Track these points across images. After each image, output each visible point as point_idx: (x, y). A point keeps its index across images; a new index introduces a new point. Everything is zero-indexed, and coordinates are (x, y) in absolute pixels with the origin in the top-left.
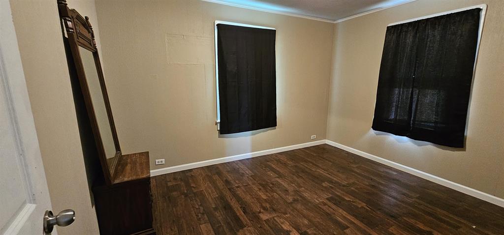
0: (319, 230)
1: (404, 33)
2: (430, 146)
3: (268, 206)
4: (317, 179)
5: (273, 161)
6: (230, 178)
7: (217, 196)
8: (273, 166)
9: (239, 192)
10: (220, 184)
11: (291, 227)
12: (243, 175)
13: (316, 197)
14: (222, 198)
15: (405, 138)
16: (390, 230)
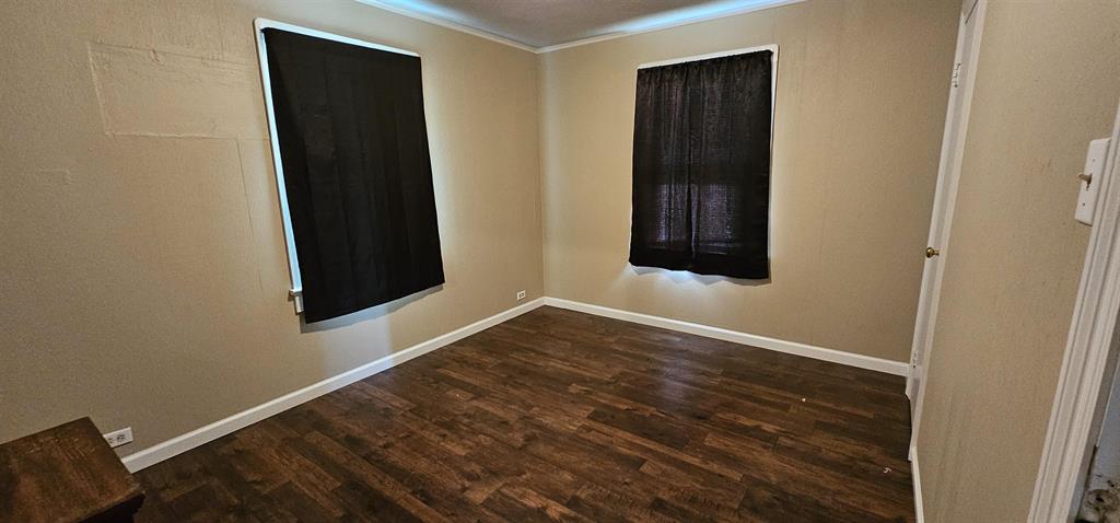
0: (597, 484)
1: (667, 84)
2: (723, 282)
3: (477, 468)
4: (557, 382)
5: (447, 363)
6: (356, 430)
7: (339, 484)
8: (454, 375)
9: (395, 457)
10: (334, 450)
11: (544, 499)
12: (387, 413)
13: (567, 419)
14: (354, 485)
15: (685, 274)
16: (707, 444)
